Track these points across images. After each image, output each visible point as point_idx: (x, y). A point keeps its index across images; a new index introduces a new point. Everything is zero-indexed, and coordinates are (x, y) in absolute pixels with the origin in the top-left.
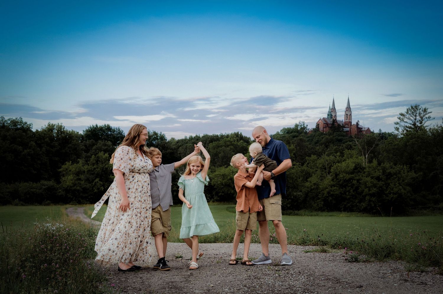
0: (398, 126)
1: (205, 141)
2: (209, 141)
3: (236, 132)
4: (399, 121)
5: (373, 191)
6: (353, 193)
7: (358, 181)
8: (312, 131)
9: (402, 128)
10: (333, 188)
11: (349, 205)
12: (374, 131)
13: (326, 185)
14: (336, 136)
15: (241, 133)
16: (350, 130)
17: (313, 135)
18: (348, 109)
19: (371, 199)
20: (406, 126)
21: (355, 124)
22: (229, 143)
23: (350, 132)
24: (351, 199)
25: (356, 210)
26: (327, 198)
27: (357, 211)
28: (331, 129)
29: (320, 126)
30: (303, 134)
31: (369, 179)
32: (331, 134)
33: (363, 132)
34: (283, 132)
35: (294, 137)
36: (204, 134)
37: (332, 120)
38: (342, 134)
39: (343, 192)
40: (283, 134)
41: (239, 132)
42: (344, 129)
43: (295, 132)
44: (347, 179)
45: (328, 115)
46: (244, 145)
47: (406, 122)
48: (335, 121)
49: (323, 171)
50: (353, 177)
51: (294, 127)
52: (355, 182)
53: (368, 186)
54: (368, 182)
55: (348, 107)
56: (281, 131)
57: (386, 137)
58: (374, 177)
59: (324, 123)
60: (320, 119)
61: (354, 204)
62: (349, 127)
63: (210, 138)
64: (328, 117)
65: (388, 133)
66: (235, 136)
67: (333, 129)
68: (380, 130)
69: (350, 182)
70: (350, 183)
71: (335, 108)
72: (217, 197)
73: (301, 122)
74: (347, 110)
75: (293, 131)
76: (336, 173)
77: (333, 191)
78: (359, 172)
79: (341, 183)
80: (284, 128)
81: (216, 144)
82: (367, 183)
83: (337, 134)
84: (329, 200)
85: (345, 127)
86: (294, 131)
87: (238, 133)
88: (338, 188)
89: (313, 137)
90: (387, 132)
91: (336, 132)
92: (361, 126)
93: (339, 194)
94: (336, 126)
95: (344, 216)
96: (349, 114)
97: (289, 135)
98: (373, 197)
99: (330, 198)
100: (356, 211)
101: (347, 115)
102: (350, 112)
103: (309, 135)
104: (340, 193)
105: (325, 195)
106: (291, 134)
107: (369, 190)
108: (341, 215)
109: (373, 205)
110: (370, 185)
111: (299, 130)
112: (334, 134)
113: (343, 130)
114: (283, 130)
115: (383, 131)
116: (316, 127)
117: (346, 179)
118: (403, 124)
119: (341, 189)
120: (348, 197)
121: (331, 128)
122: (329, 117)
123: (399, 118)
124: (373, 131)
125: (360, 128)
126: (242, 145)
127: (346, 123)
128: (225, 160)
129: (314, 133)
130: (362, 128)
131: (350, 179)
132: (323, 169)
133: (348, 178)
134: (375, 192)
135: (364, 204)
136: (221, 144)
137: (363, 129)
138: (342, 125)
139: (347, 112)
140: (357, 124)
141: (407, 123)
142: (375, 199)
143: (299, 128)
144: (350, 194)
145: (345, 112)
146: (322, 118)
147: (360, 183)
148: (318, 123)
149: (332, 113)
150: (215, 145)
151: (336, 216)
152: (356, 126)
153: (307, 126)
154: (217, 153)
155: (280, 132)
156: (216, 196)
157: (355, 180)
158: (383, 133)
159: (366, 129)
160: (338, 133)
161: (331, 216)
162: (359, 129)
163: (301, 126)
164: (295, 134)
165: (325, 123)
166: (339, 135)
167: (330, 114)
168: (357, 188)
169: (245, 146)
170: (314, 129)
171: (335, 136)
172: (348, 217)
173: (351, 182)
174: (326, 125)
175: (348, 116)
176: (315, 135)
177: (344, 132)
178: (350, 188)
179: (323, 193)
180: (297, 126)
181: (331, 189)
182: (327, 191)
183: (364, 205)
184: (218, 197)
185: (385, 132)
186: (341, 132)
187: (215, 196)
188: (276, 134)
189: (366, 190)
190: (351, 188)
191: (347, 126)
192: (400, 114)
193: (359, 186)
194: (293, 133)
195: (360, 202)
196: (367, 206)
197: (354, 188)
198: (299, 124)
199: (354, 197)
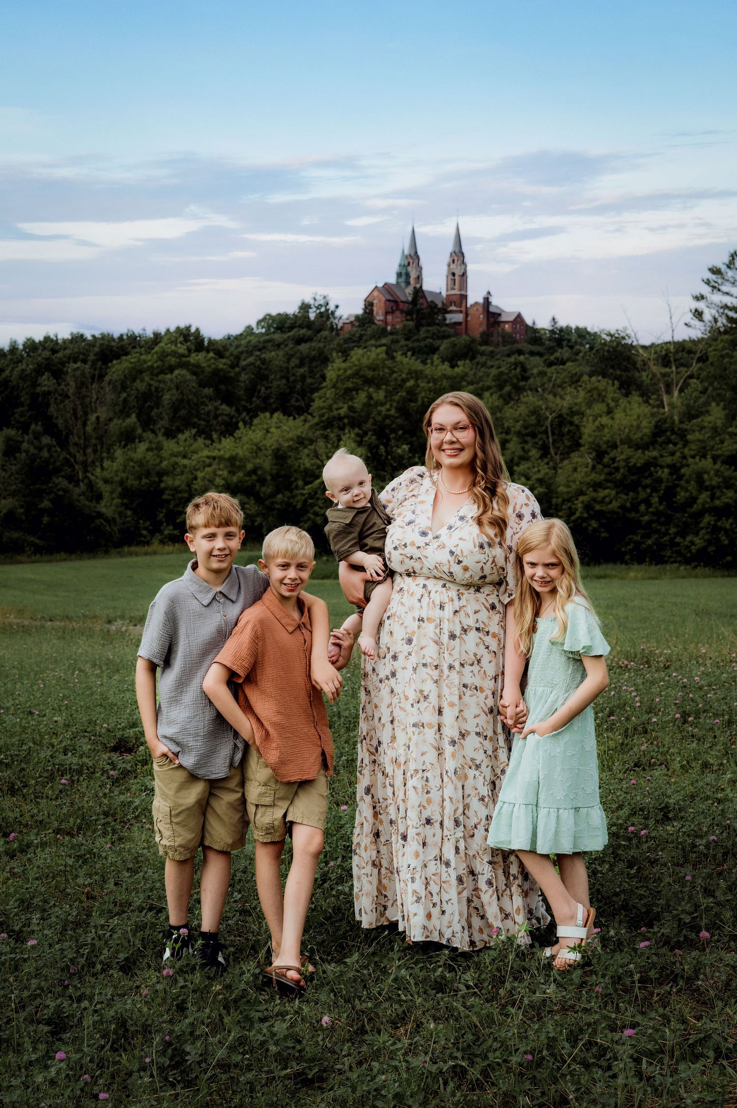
1: (84, 354)
2: (96, 355)
3: (182, 326)
4: (706, 290)
5: (727, 500)
6: (661, 508)
7: (674, 469)
8: (351, 323)
9: (714, 312)
10: (602, 493)
11: (650, 542)
12: (537, 323)
13: (578, 483)
14: (427, 337)
15: (197, 330)
16: (466, 321)
17: (357, 335)
18: (458, 256)
19: (719, 524)
20: (726, 307)
21: (481, 301)
22: (173, 361)
23: (464, 325)
24: (654, 525)
25: (670, 557)
26: (584, 524)
27: (675, 562)
28: (409, 317)
29: (375, 309)
30: (325, 333)
31: (707, 463)
32: (410, 331)
33: (502, 325)
34: (263, 327)
35: (299, 341)
36: (72, 334)
37: (409, 290)
38: (444, 331)
39: (628, 505)
40: (267, 334)
41: (190, 326)
42: (448, 316)
43: (301, 327)
44: (639, 465)
45: (399, 275)
46: (221, 366)
47: (727, 294)
48: (419, 293)
49: (526, 442)
50: (655, 458)
51: (297, 311)
52: (664, 473)
53: (707, 483)
54: (708, 473)
55: (457, 251)
56: (259, 322)
57: (569, 340)
58: (719, 456)
59: (389, 301)
60: (376, 287)
61: (665, 539)
62: (461, 312)
63: (98, 344)
64: (398, 282)
65: (577, 329)
66: (181, 339)
67: (415, 316)
68: (554, 319)
69: (646, 474)
70: (647, 478)
71: (416, 253)
72: (171, 528)
73: (318, 297)
74: (454, 261)
75: (295, 323)
76: (598, 445)
77: (602, 501)
78: (669, 441)
79: (619, 476)
80: (268, 315)
81: (131, 363)
82: (706, 476)
83: (428, 331)
84: (590, 528)
85: (451, 312)
86: (297, 324)
87: (188, 328)
88: (613, 493)
89: (358, 342)
90: (574, 327)
91: (423, 326)
92: (497, 307)
93: (620, 510)
94: (422, 309)
95: (639, 575)
96: (458, 272)
97: (285, 336)
98: (724, 518)
99: (594, 524)
100: (672, 560)
101: (454, 274)
102: (463, 267)
103: (344, 335)
104: (622, 507)
105: (578, 514)
106: (291, 334)
107: (713, 497)
108: (632, 574)
109: (726, 542)
110: (714, 483)
111: (313, 321)
112: (421, 332)
113: (445, 319)
114: (264, 319)
115: (562, 323)
116: (365, 312)
117: (635, 464)
118: (717, 298)
119: (624, 497)
120: (646, 518)
121: (409, 313)
122: (400, 280)
123: (708, 282)
124: (534, 323)
125: (494, 314)
126: (213, 366)
127: (450, 300)
128: (183, 412)
129: (358, 331)
130: (500, 315)
131: (647, 465)
132: (527, 435)
133: (643, 462)
134: (731, 501)
135: (697, 540)
136: (149, 364)
137: (504, 318)
138: (440, 305)
139: (453, 266)
140: (487, 302)
141: (732, 296)
142: (731, 524)
143: (312, 316)
144: (651, 510)
145: (449, 265)
146: (380, 285)
147: (680, 477)
148: (370, 299)
149: (409, 269)
150: (130, 366)
151: (615, 576)
152: (484, 308)
153: (337, 307)
154: (150, 389)
155: (254, 325)
156: (168, 525)
157: (662, 467)
158: (561, 330)
159: (512, 318)
160: (430, 328)
161: (599, 577)
162: (492, 316)
163: (317, 308)
164: (303, 331)
165: (390, 298)
166: (434, 334)
167: (404, 271)
168: (670, 493)
169: (222, 370)
170: (357, 318)
171: (425, 339)
172: (653, 578)
173: (651, 475)
174: (392, 304)
175: (457, 277)
176: (361, 336)
177: (447, 325)
178: (649, 491)
179: (570, 508)
180: (305, 307)
181: (594, 494)
182: (583, 502)
183: (699, 541)
184: (174, 529)
185: (567, 327)
186: (438, 324)
187: (165, 524)
188: (244, 331)
189: (704, 497)
190: (652, 492)
191: (453, 308)
192: (710, 270)
193: (677, 486)
194: (295, 330)
195: (683, 534)
196: (706, 544)
197: (662, 492)
198: (312, 302)
199: (662, 520)
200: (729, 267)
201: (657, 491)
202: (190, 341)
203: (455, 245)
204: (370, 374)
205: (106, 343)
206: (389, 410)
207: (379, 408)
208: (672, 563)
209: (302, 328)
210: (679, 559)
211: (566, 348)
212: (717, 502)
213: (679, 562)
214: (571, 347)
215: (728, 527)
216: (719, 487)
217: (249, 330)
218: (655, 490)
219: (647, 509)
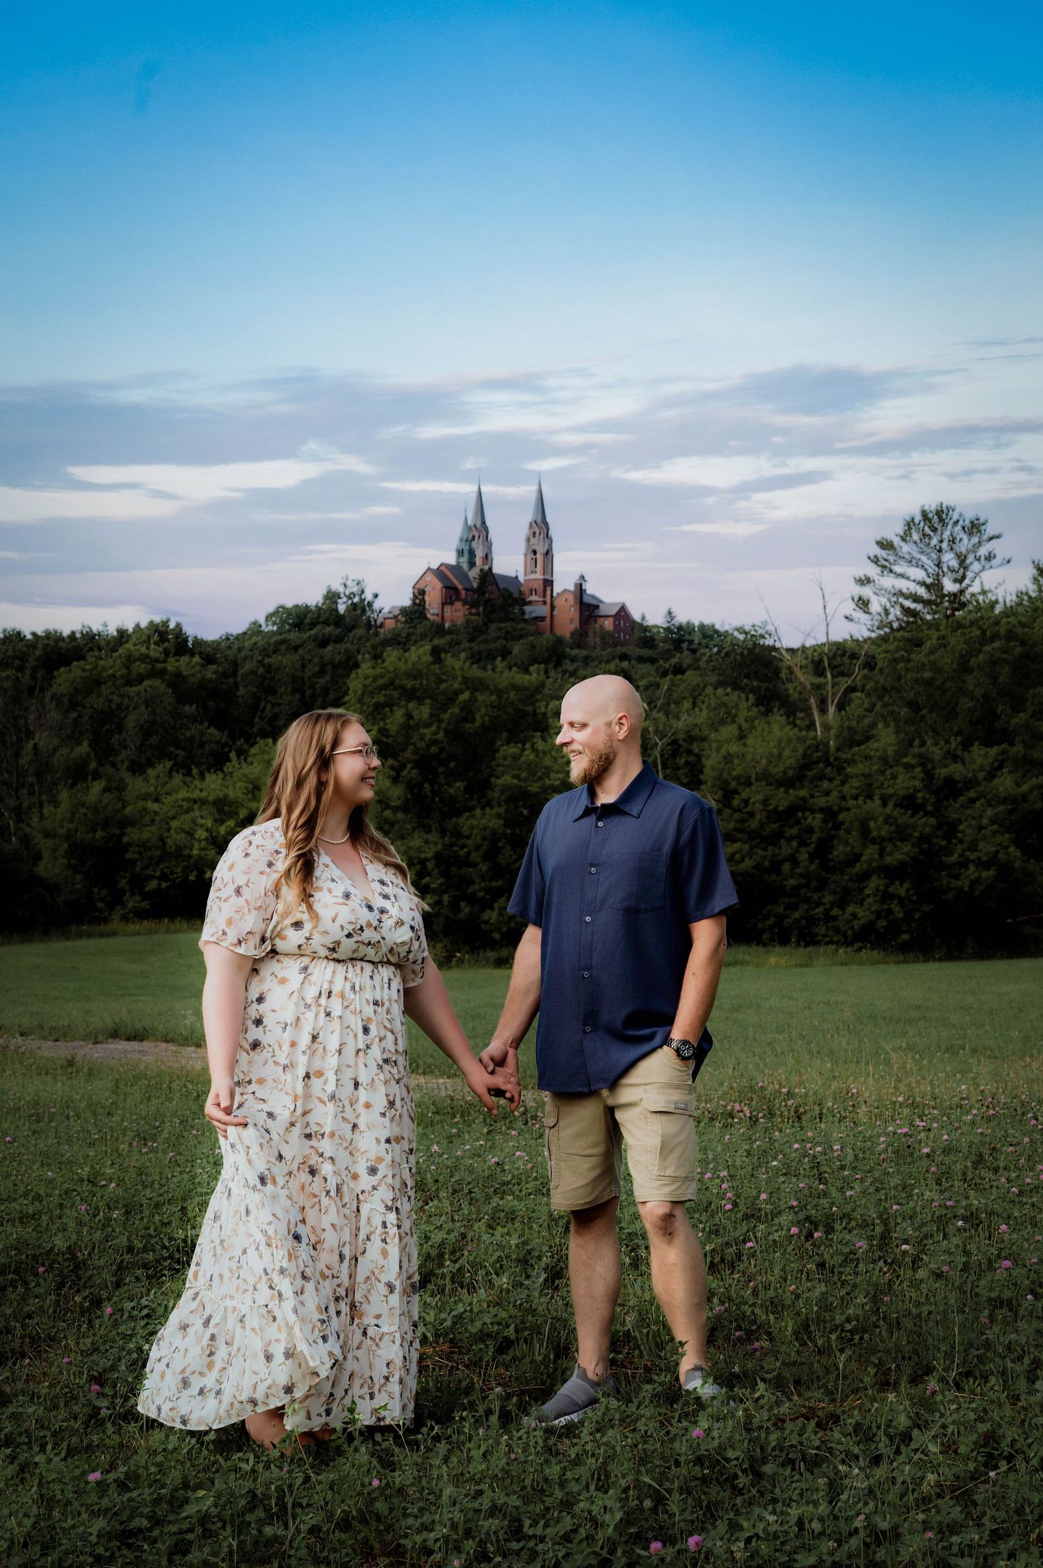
0: (867, 592)
1: (21, 659)
2: (38, 660)
4: (873, 571)
5: (901, 857)
6: (812, 868)
7: (830, 814)
8: (395, 617)
11: (796, 915)
12: (647, 617)
14: (498, 638)
16: (552, 616)
17: (404, 635)
18: (541, 527)
19: (891, 889)
20: (900, 593)
21: (572, 588)
22: (142, 668)
23: (548, 620)
24: (803, 892)
25: (824, 936)
27: (831, 942)
28: (474, 611)
29: (427, 598)
30: (360, 632)
31: (874, 806)
32: (475, 629)
33: (600, 621)
34: (274, 624)
35: (324, 643)
37: (474, 574)
38: (522, 629)
39: (767, 863)
40: (279, 632)
42: (527, 609)
43: (326, 623)
44: (781, 808)
45: (460, 553)
46: (210, 675)
47: (902, 576)
48: (488, 576)
50: (804, 799)
51: (321, 601)
52: (815, 820)
53: (875, 834)
54: (876, 821)
55: (539, 521)
56: (268, 617)
57: (691, 642)
58: (891, 796)
59: (446, 587)
60: (429, 569)
61: (817, 910)
62: (545, 603)
63: (40, 645)
64: (458, 563)
65: (702, 626)
66: (156, 637)
67: (481, 609)
68: (670, 613)
69: (791, 822)
70: (792, 827)
71: (484, 523)
72: (138, 898)
73: (349, 583)
74: (534, 534)
75: (318, 618)
76: (726, 783)
78: (822, 777)
79: (754, 824)
80: (282, 607)
81: (85, 670)
82: (872, 824)
83: (500, 629)
85: (531, 603)
86: (321, 620)
88: (746, 847)
90: (697, 623)
91: (493, 622)
92: (593, 597)
94: (492, 599)
95: (783, 961)
96: (541, 549)
97: (305, 636)
98: (897, 882)
100: (828, 939)
101: (535, 552)
102: (548, 542)
103: (386, 633)
104: (760, 866)
106: (313, 632)
107: (882, 853)
108: (772, 960)
109: (901, 915)
110: (883, 833)
111: (344, 615)
112: (491, 631)
113: (523, 613)
114: (275, 613)
115: (682, 618)
116: (414, 604)
117: (776, 807)
119: (760, 852)
120: (792, 882)
121: (473, 604)
122: (461, 560)
123: (875, 560)
124: (643, 618)
125: (589, 605)
126: (199, 675)
127: (530, 587)
128: (154, 739)
129: (404, 629)
130: (597, 606)
131: (793, 809)
133: (786, 804)
134: (907, 858)
135: (860, 912)
136: (110, 672)
137: (602, 611)
138: (516, 594)
139: (533, 541)
140: (580, 590)
141: (908, 578)
142: (908, 890)
143: (342, 608)
144: (798, 870)
145: (528, 540)
146: (434, 566)
147: (838, 826)
148: (421, 586)
149: (474, 544)
150: (83, 675)
151: (749, 963)
152: (576, 598)
153: (376, 596)
154: (110, 707)
155: (262, 621)
156: (133, 894)
157: (813, 811)
158: (680, 628)
159: (614, 612)
160: (503, 625)
162: (588, 608)
163: (349, 597)
164: (329, 629)
165: (448, 583)
166: (507, 632)
167: (467, 548)
168: (824, 847)
169: (211, 680)
170: (404, 611)
171: (495, 639)
172: (800, 966)
173: (798, 822)
174: (451, 592)
175: (539, 556)
176: (409, 636)
177: (525, 621)
178: (795, 844)
180: (332, 597)
184: (142, 900)
185: (688, 623)
186: (513, 620)
187: (128, 893)
188: (249, 629)
190: (799, 846)
191: (534, 598)
192: (878, 543)
193: (834, 837)
194: (318, 627)
195: (842, 903)
196: (873, 917)
197: (813, 846)
198: (341, 589)
199: (814, 884)
200: (904, 540)
201: (807, 845)
202: (168, 640)
203: (536, 512)
204: (409, 684)
205: (52, 643)
206: (436, 733)
207: (421, 731)
208: (827, 944)
209: (329, 625)
210: (836, 938)
211: (686, 653)
212: (888, 860)
213: (837, 943)
214: (694, 651)
215: (903, 893)
216: (890, 839)
217: (255, 629)
218: (803, 843)
219: (792, 869)
